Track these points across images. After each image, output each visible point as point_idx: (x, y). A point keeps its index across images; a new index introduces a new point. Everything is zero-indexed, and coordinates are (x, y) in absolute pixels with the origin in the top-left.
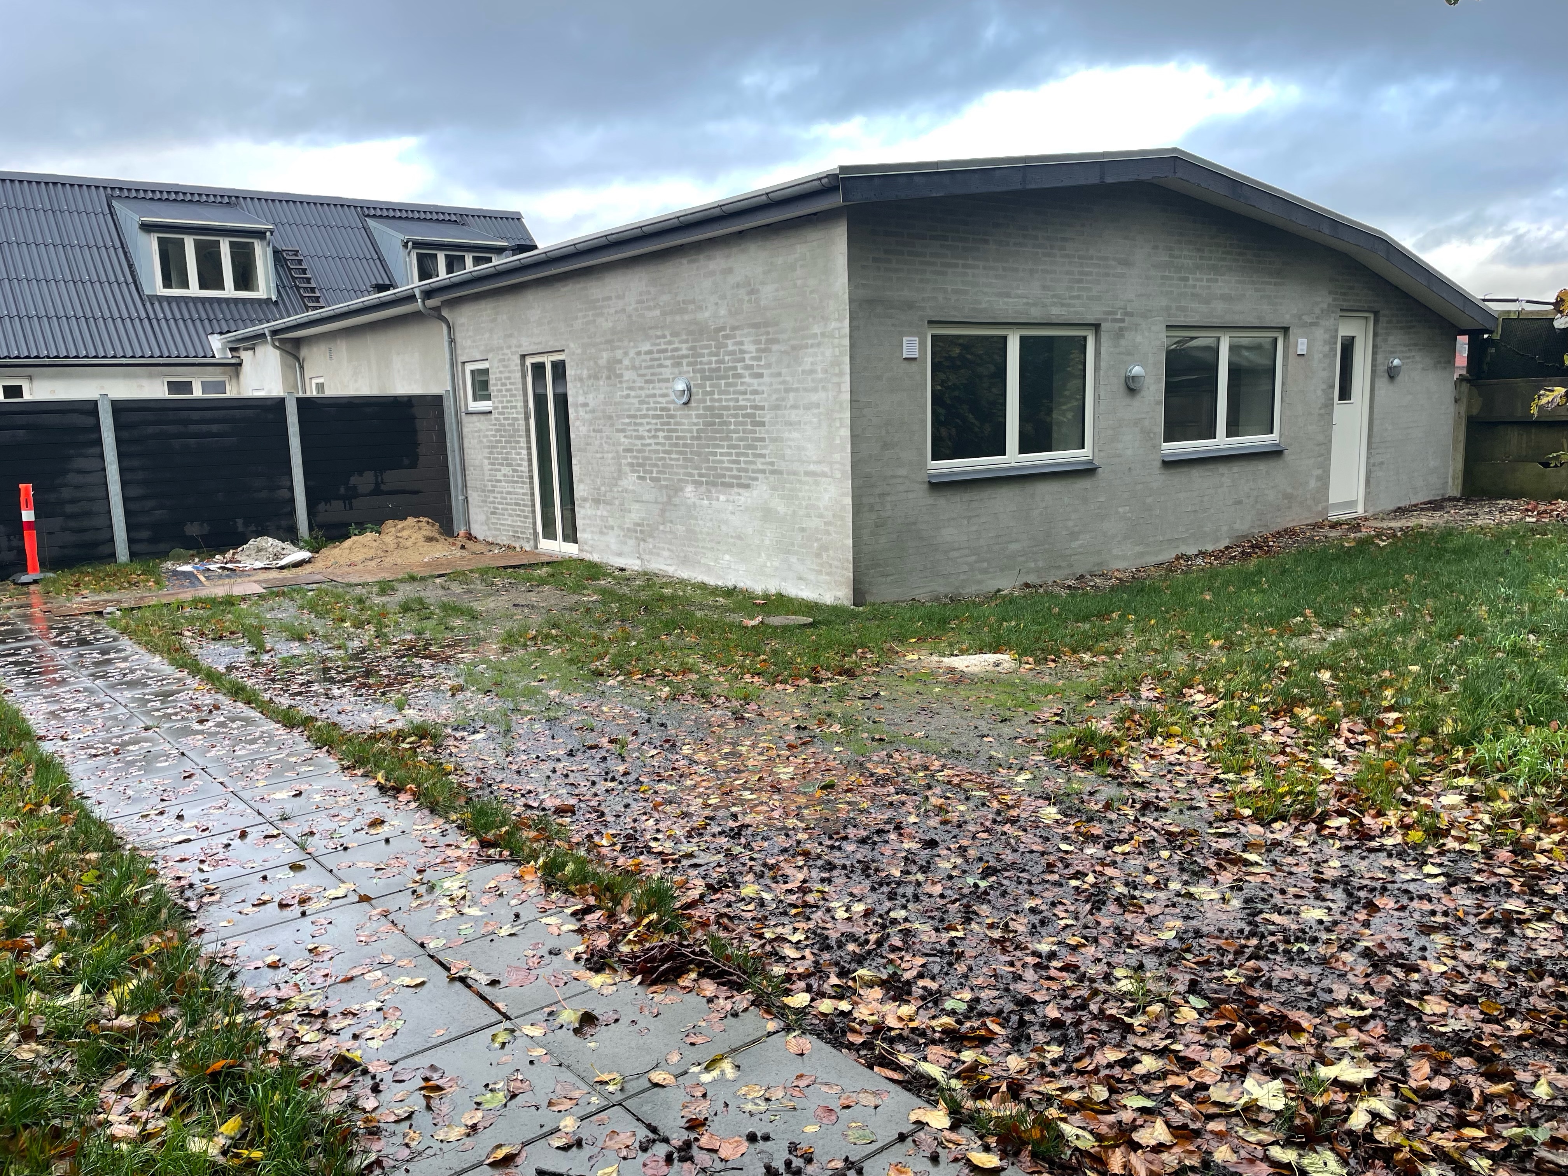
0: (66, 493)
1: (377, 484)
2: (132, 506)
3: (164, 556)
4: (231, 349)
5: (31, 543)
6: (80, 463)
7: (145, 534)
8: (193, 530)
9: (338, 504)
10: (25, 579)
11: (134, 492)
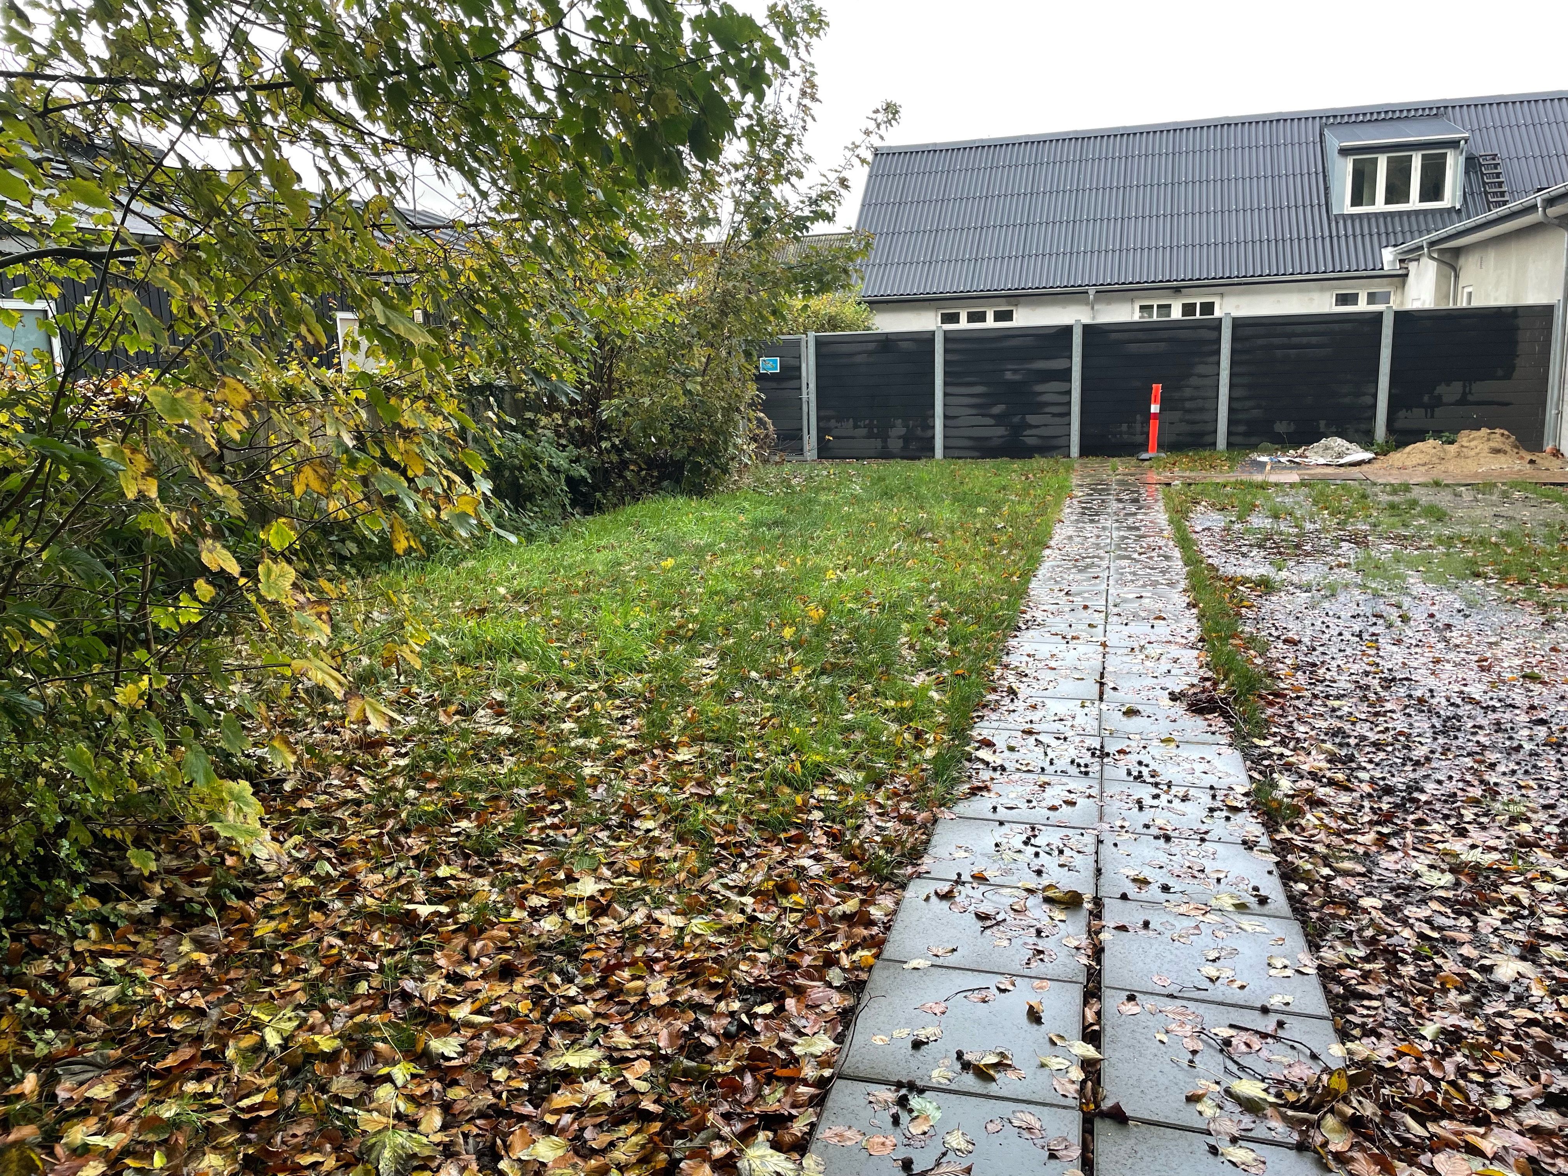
0: (1188, 392)
1: (1464, 394)
2: (1235, 405)
3: (1254, 447)
4: (1401, 261)
5: (1154, 428)
6: (1201, 369)
7: (1242, 429)
8: (1281, 427)
9: (1419, 412)
10: (1144, 456)
11: (1238, 393)
